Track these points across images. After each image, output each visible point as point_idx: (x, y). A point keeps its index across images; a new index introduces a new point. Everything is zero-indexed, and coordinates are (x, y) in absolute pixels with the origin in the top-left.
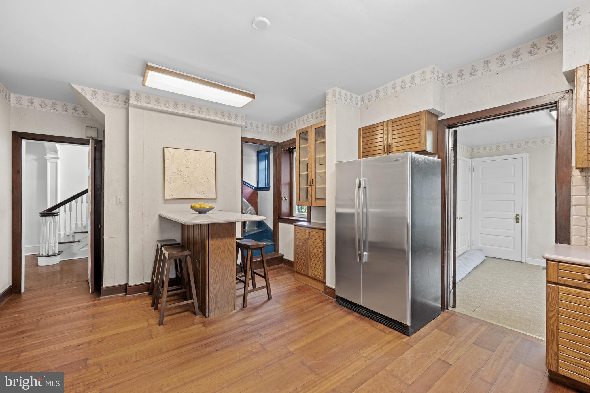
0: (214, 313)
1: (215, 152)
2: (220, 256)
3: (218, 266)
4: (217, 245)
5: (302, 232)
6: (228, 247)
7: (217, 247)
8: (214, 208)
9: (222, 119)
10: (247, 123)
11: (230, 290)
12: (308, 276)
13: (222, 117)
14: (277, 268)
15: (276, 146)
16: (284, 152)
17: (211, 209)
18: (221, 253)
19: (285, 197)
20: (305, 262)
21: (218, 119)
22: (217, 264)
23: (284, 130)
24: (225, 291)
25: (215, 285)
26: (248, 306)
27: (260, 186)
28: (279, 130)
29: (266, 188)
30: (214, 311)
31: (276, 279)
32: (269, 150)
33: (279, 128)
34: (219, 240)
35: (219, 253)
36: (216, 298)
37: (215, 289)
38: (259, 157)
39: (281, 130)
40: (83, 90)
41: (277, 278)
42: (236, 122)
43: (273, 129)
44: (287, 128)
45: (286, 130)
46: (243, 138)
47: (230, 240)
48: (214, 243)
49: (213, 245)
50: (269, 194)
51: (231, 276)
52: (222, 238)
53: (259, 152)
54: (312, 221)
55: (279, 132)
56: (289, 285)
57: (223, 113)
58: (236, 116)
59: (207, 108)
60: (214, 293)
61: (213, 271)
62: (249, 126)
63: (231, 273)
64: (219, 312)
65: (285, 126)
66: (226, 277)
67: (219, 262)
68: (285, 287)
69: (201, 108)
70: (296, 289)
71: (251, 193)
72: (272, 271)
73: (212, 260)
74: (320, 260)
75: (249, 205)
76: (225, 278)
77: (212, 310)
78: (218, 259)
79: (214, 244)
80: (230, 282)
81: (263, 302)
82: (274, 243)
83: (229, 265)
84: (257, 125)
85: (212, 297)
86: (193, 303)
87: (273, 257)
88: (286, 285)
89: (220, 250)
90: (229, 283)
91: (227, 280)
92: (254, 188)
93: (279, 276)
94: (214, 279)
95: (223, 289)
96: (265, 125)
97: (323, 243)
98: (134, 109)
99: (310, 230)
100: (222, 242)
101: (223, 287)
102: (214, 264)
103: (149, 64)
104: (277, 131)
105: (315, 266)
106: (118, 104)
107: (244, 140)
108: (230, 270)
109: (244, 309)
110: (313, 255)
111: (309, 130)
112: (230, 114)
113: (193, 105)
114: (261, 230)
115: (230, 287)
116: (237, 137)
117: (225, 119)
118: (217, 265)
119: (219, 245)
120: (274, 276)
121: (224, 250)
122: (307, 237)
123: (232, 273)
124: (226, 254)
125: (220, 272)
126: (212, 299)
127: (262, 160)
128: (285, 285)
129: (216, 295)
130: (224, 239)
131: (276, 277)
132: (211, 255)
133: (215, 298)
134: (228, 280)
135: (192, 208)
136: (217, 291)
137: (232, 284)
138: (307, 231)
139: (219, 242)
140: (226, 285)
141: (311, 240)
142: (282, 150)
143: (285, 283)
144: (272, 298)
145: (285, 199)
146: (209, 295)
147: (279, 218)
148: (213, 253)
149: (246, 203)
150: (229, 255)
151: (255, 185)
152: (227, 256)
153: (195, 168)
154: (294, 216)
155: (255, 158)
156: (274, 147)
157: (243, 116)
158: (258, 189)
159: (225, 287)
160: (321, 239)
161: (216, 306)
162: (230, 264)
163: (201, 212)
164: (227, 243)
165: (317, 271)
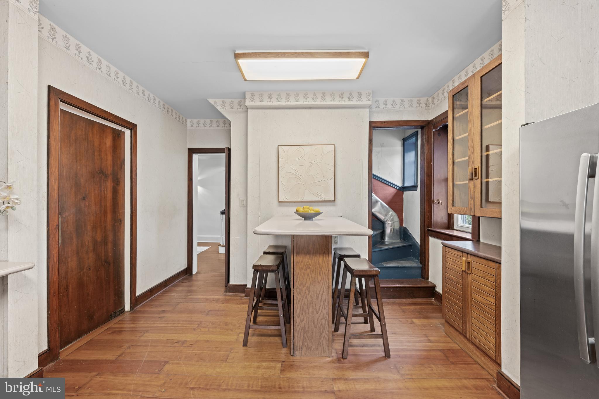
0: (300, 352)
1: (334, 145)
2: (309, 278)
3: (307, 292)
4: (306, 264)
5: (455, 259)
6: (321, 268)
7: (306, 266)
8: (322, 213)
9: (341, 102)
10: (379, 101)
11: (324, 328)
12: (465, 337)
13: (341, 100)
14: (422, 303)
15: (425, 126)
16: (437, 133)
17: (318, 214)
18: (310, 275)
19: (438, 200)
20: (460, 310)
21: (336, 103)
22: (305, 288)
23: (437, 100)
24: (315, 327)
25: (302, 316)
26: (350, 358)
27: (407, 184)
28: (430, 102)
29: (413, 188)
30: (301, 350)
31: (413, 322)
32: (416, 134)
33: (430, 99)
34: (308, 256)
35: (308, 275)
36: (304, 333)
37: (303, 321)
38: (406, 147)
39: (433, 101)
40: (215, 102)
41: (415, 321)
42: (359, 103)
43: (419, 103)
44: (441, 96)
45: (440, 99)
46: (370, 123)
47: (323, 259)
48: (301, 260)
49: (300, 264)
50: (416, 196)
51: (325, 309)
52: (312, 255)
53: (404, 140)
54: (482, 240)
55: (430, 105)
56: (430, 341)
57: (342, 94)
58: (360, 94)
59: (322, 93)
60: (301, 327)
61: (300, 297)
62: (382, 106)
63: (324, 304)
64: (307, 353)
65: (438, 94)
66: (318, 309)
67: (307, 287)
68: (421, 341)
69: (315, 95)
70: (440, 353)
71: (393, 194)
72: (412, 307)
73: (299, 282)
74: (489, 318)
75: (390, 209)
76: (316, 309)
77: (299, 348)
78: (306, 282)
79: (302, 262)
80: (323, 316)
81: (374, 358)
82: (421, 265)
83: (321, 292)
84: (394, 101)
85: (299, 331)
86: (279, 331)
87: (416, 286)
88: (426, 338)
89: (308, 270)
90: (321, 317)
91: (319, 313)
92: (398, 188)
93: (420, 318)
94: (301, 308)
95: (313, 324)
96: (406, 100)
97: (494, 287)
98: (252, 110)
99: (470, 259)
100: (311, 261)
101: (314, 321)
102: (301, 288)
103: (237, 52)
104: (426, 105)
105: (478, 324)
106: (241, 109)
107: (373, 125)
108: (322, 300)
109: (342, 360)
110: (476, 303)
111: (470, 84)
112: (351, 94)
113: (306, 93)
114: (405, 244)
115: (323, 323)
116: (363, 122)
117: (344, 101)
118: (306, 290)
119: (308, 263)
120: (413, 316)
121: (315, 272)
122: (464, 269)
123: (326, 304)
124: (318, 277)
125: (309, 300)
126: (298, 334)
127: (410, 151)
128: (422, 339)
129: (303, 329)
130: (314, 256)
131: (416, 318)
132: (297, 276)
133: (302, 333)
134: (321, 314)
135: (297, 212)
136: (305, 324)
137: (326, 320)
138: (464, 259)
139: (308, 259)
140: (318, 319)
141: (471, 275)
142: (434, 130)
143: (425, 334)
144: (391, 356)
145: (439, 203)
146: (294, 327)
147: (428, 230)
148: (299, 274)
149: (385, 207)
150: (321, 279)
151: (400, 184)
152: (319, 280)
153: (311, 165)
154: (455, 228)
155: (399, 148)
156: (422, 128)
157: (369, 93)
158: (404, 189)
159: (316, 322)
160: (493, 279)
161: (303, 345)
162: (323, 292)
163: (307, 217)
164: (319, 262)
165: (482, 334)
